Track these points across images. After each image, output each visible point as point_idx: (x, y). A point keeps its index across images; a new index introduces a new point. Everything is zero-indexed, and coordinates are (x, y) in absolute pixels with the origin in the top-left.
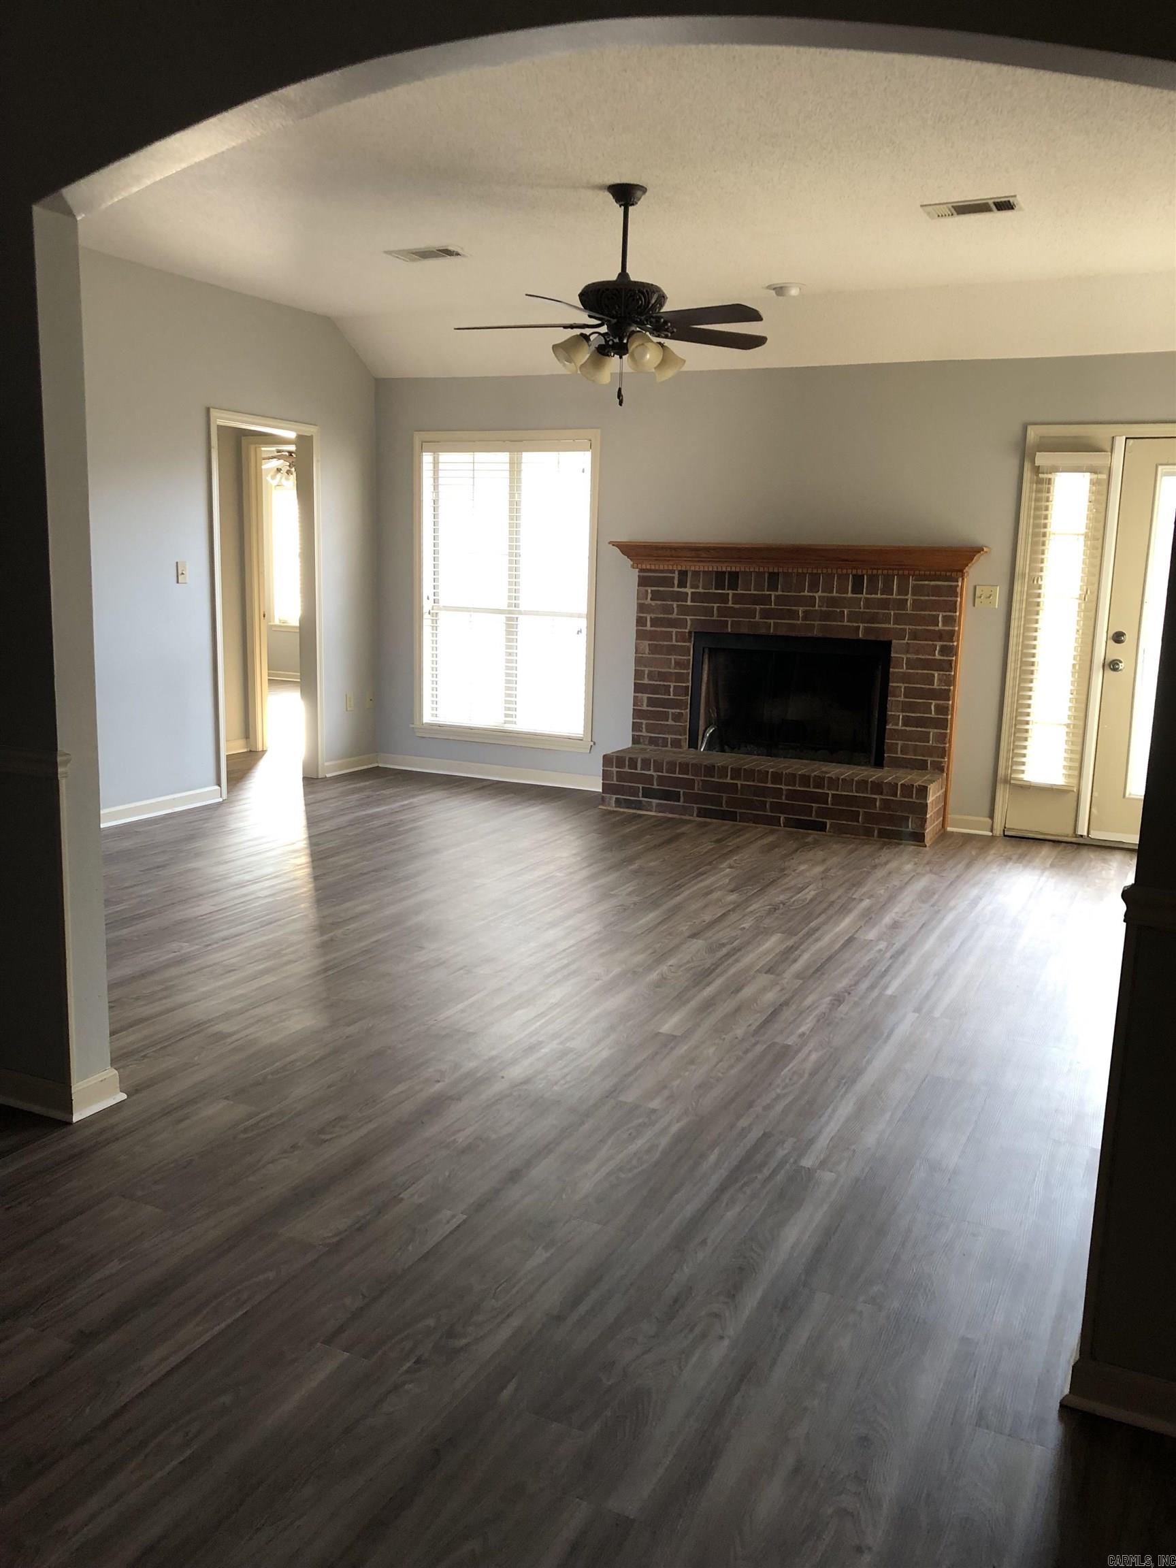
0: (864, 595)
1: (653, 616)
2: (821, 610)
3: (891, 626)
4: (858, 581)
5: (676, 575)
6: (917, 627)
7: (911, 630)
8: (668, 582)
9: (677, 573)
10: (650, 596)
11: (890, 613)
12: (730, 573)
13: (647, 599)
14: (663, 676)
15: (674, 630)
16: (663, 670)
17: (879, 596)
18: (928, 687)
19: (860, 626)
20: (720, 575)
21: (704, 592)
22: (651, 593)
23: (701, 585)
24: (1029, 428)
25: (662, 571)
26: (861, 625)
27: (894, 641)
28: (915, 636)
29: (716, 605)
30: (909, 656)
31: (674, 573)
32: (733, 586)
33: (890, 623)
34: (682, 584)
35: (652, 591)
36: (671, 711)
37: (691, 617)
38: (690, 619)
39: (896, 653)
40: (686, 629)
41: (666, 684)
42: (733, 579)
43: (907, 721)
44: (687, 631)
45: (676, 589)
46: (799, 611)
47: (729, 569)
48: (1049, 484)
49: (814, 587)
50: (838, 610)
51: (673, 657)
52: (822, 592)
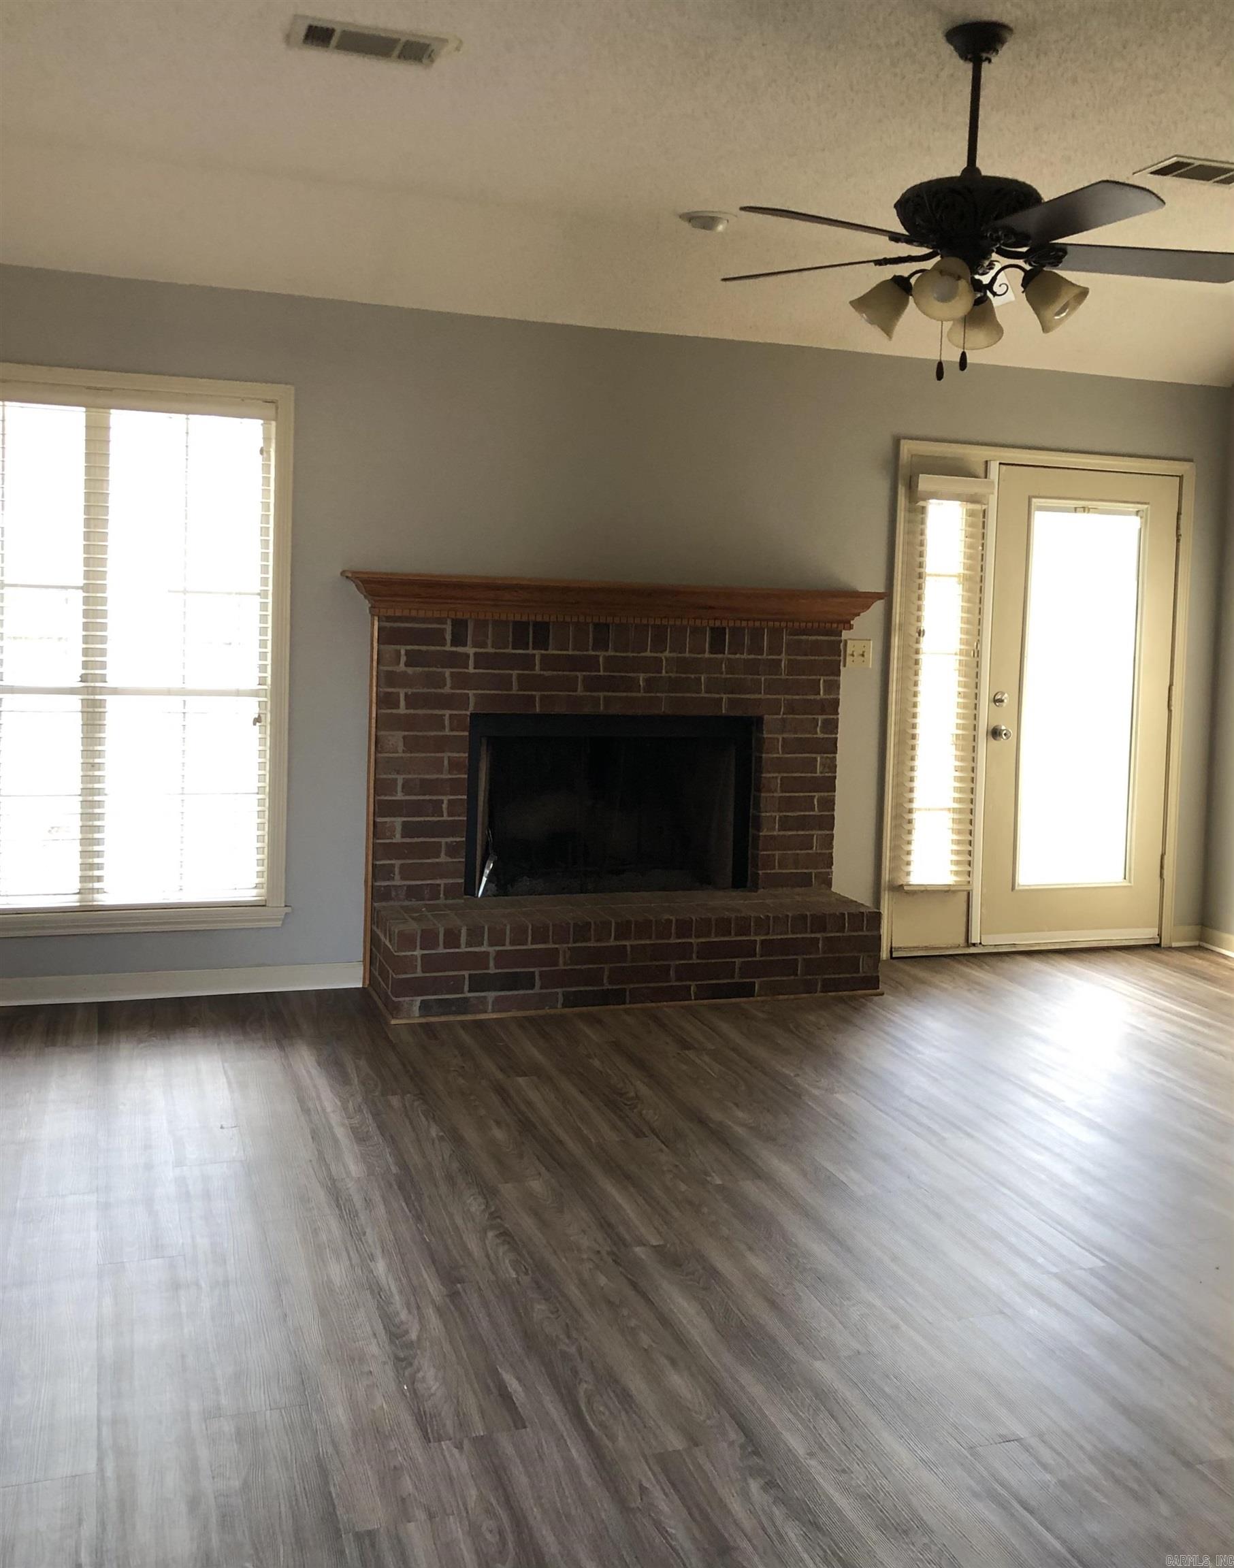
0: (727, 655)
1: (410, 691)
2: (670, 677)
3: (762, 696)
4: (718, 634)
5: (448, 628)
6: (795, 697)
7: (788, 700)
8: (435, 637)
9: (449, 622)
10: (403, 659)
11: (761, 679)
12: (536, 624)
13: (398, 663)
14: (427, 786)
15: (447, 713)
16: (428, 777)
17: (745, 656)
18: (809, 775)
19: (722, 698)
20: (520, 627)
21: (495, 653)
22: (406, 655)
23: (489, 642)
24: (903, 442)
25: (424, 620)
26: (725, 696)
27: (766, 717)
28: (791, 709)
29: (515, 673)
30: (785, 736)
31: (446, 623)
32: (541, 643)
33: (761, 693)
34: (458, 640)
35: (406, 651)
36: (443, 840)
37: (475, 692)
38: (474, 694)
39: (770, 732)
40: (467, 709)
41: (435, 798)
42: (541, 633)
43: (785, 824)
44: (468, 713)
45: (448, 648)
46: (639, 680)
47: (532, 618)
48: (923, 514)
49: (659, 644)
50: (693, 676)
51: (446, 755)
52: (670, 652)
